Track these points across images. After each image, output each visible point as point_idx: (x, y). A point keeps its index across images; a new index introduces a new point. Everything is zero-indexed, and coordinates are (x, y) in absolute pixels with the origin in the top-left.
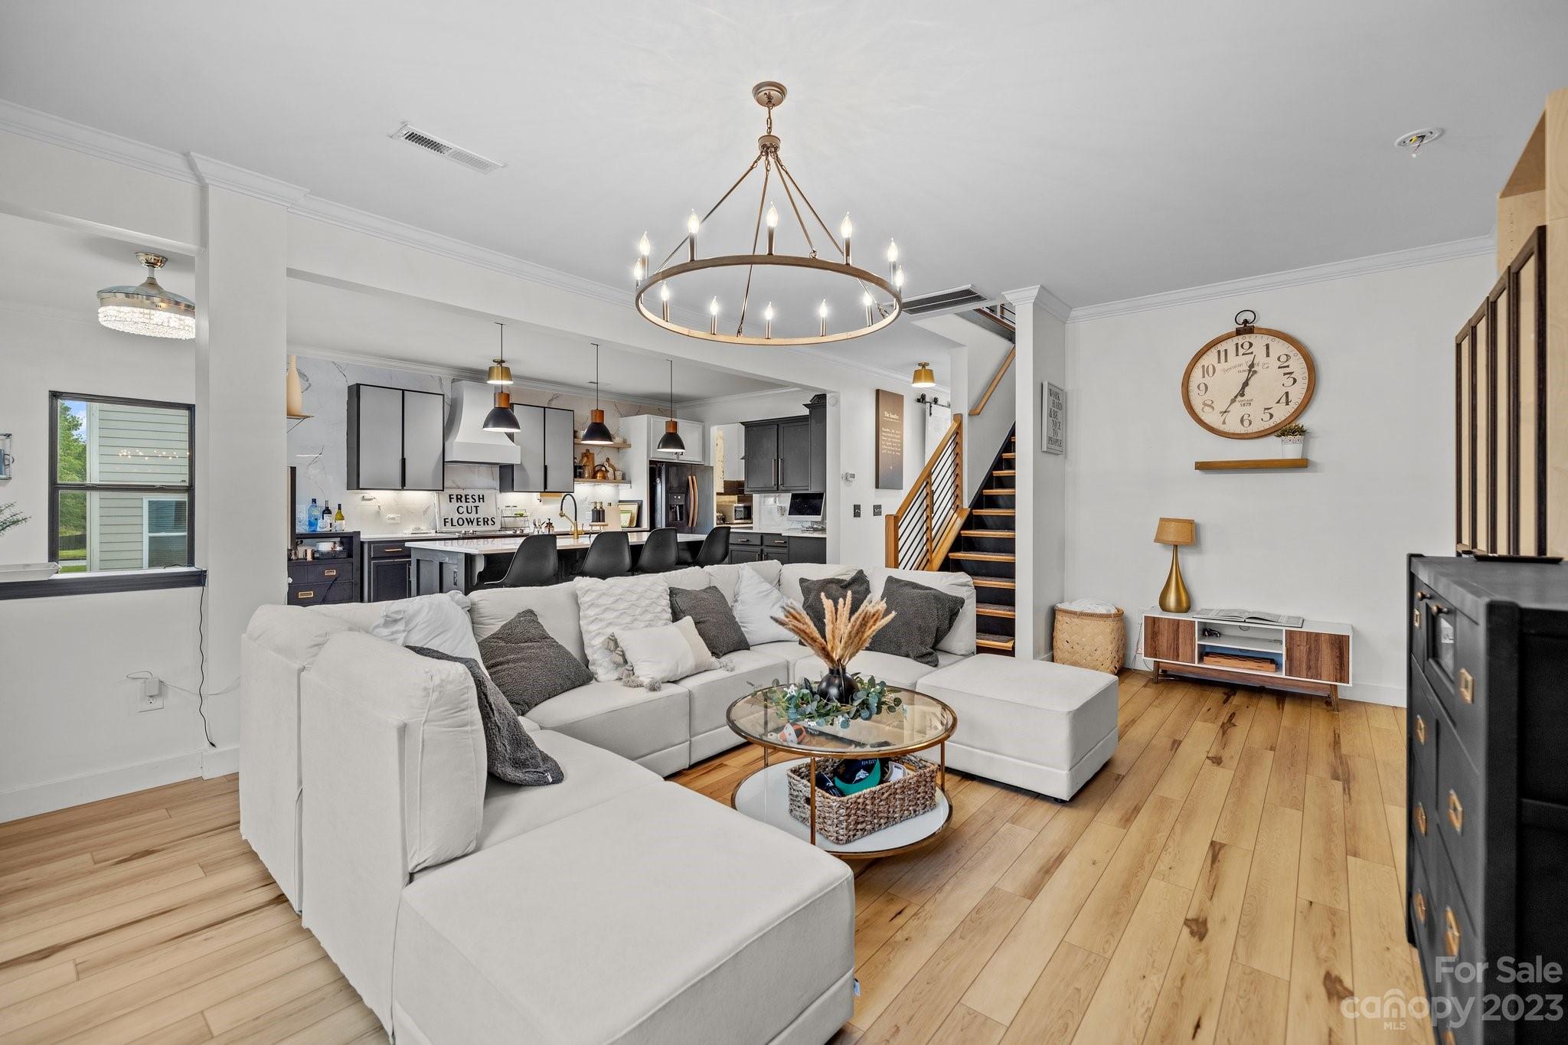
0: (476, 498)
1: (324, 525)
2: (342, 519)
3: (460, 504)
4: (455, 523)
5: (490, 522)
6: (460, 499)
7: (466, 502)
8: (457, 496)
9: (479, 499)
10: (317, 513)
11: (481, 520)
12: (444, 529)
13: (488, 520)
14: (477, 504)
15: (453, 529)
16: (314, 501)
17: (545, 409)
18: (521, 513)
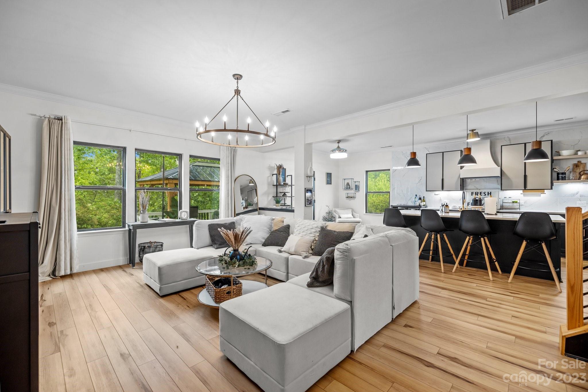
7: (481, 195)
8: (476, 193)
16: (416, 195)
17: (525, 144)
18: (516, 201)
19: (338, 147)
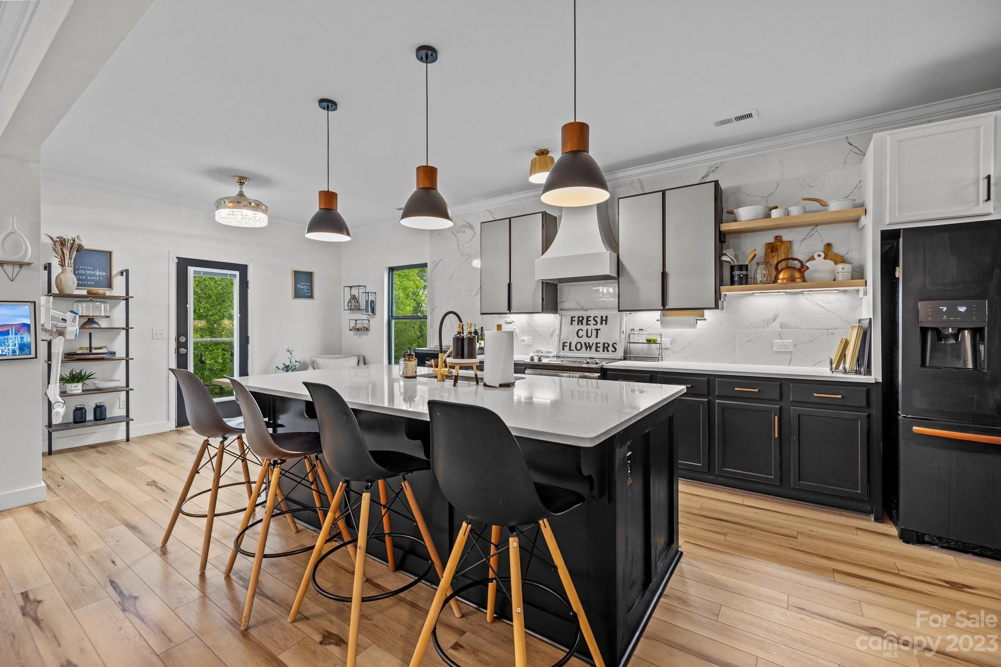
0: (599, 320)
3: (580, 327)
4: (573, 347)
5: (611, 349)
6: (582, 321)
7: (587, 324)
8: (579, 317)
9: (602, 320)
11: (601, 345)
12: (562, 354)
13: (609, 346)
14: (598, 326)
15: (571, 354)
17: (664, 192)
18: (654, 338)
19: (241, 194)
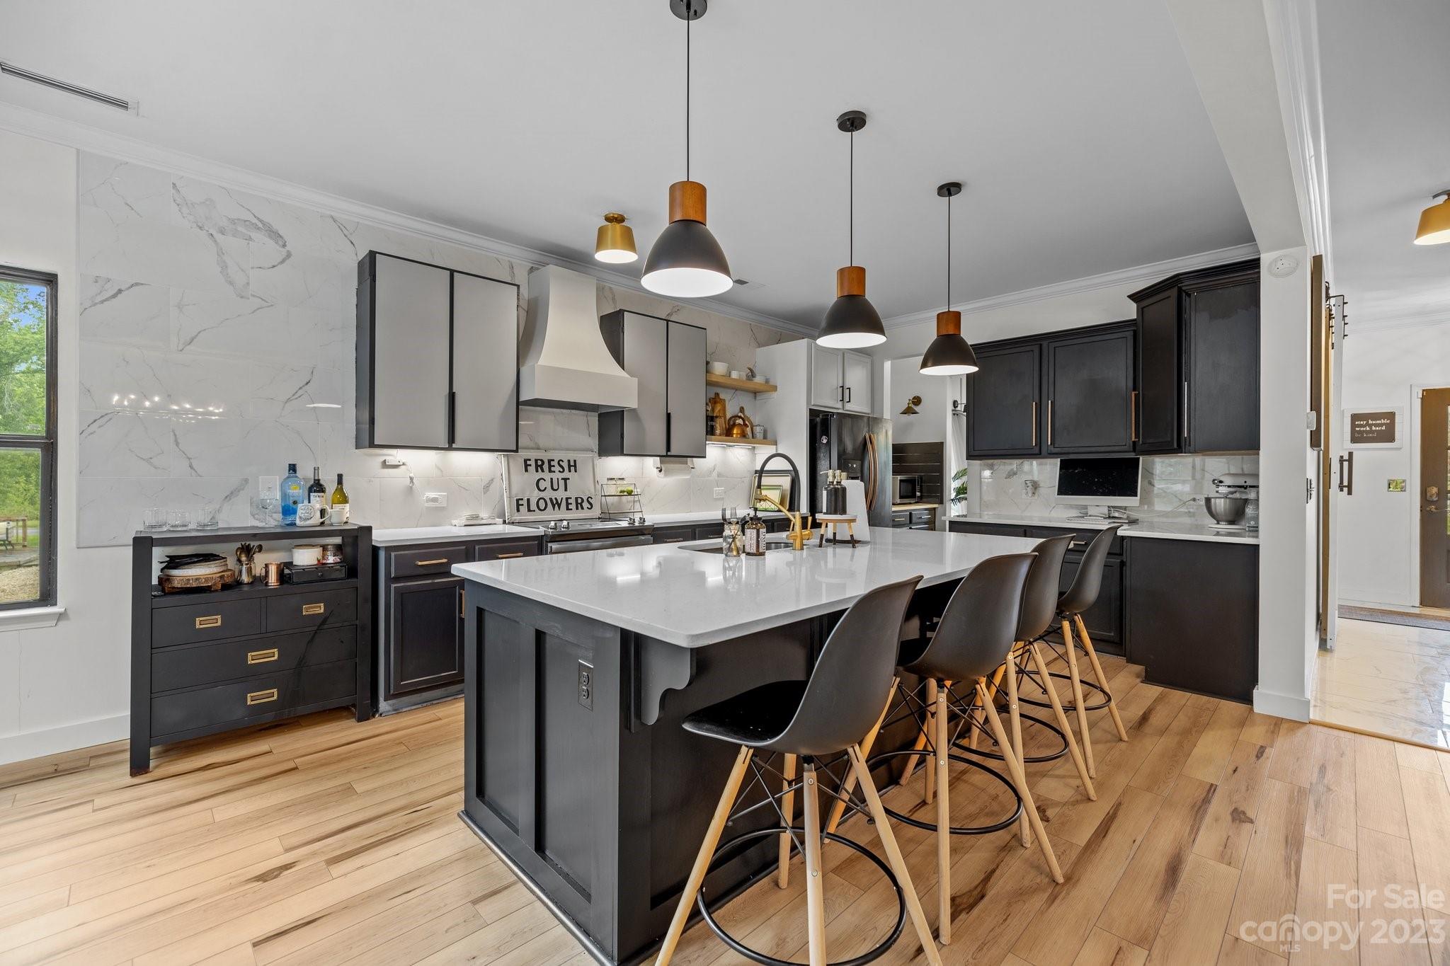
0: (565, 465)
1: (308, 514)
2: (345, 500)
3: (540, 475)
4: (533, 507)
5: (585, 505)
6: (541, 466)
7: (550, 471)
8: (536, 461)
9: (570, 466)
10: (296, 491)
11: (572, 501)
12: (517, 518)
13: (583, 500)
14: (566, 474)
15: (531, 517)
16: (293, 468)
18: (629, 488)
